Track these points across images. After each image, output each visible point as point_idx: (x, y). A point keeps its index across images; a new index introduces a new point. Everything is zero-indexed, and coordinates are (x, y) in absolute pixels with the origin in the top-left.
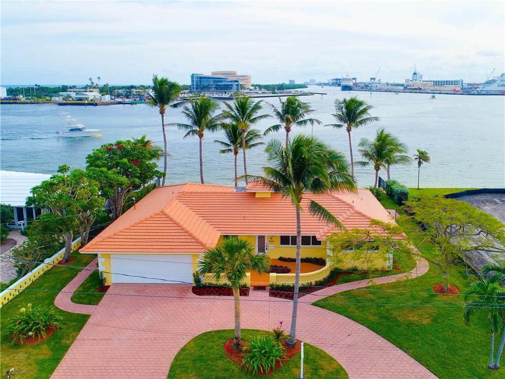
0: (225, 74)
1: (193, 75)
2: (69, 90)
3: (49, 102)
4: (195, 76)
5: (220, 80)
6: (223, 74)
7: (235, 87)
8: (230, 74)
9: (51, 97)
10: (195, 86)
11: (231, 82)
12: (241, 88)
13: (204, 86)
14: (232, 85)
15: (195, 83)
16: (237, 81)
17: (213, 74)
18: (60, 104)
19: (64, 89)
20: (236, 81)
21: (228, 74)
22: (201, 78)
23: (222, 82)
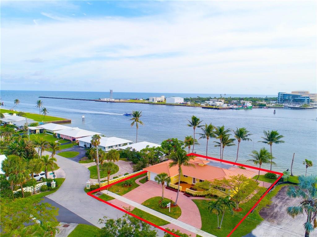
0: (301, 93)
1: (279, 93)
2: (211, 100)
3: (199, 106)
4: (280, 94)
5: (297, 96)
6: (299, 93)
7: (306, 101)
8: (304, 93)
9: (201, 103)
10: (280, 99)
11: (304, 97)
12: (311, 102)
13: (285, 100)
14: (304, 100)
15: (280, 98)
16: (309, 97)
17: (292, 92)
18: (203, 108)
19: (208, 99)
20: (307, 97)
21: (303, 93)
22: (284, 95)
23: (298, 97)
